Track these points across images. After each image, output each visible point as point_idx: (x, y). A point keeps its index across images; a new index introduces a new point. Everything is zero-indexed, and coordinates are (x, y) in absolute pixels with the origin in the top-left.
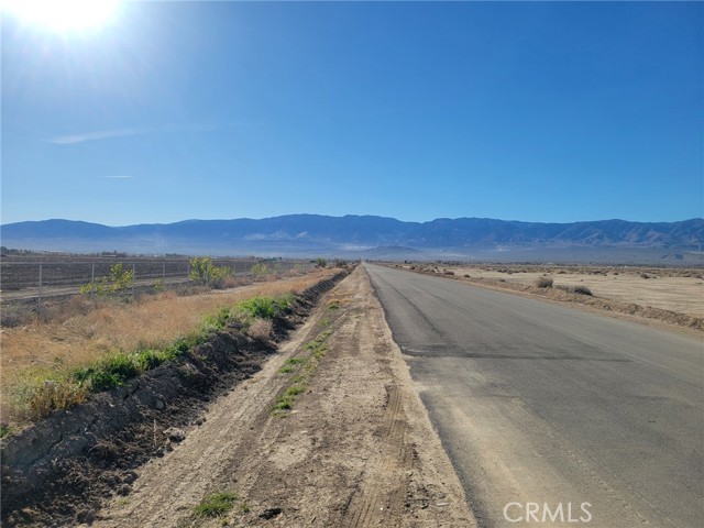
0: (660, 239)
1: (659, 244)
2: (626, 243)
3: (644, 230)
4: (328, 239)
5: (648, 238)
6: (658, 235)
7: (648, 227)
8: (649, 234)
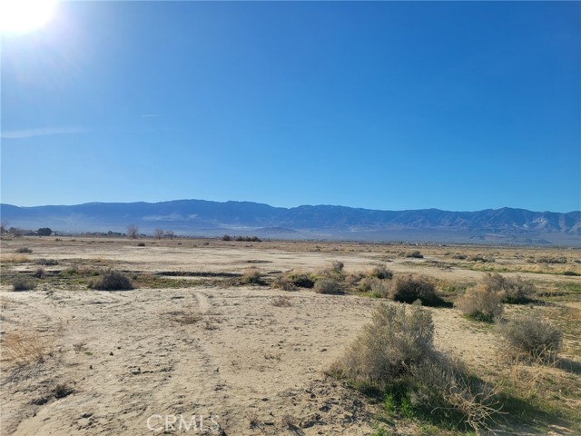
0: (465, 224)
1: (465, 228)
2: (441, 227)
3: (454, 217)
4: (215, 220)
5: (457, 223)
6: (464, 221)
7: (457, 214)
8: (457, 220)
